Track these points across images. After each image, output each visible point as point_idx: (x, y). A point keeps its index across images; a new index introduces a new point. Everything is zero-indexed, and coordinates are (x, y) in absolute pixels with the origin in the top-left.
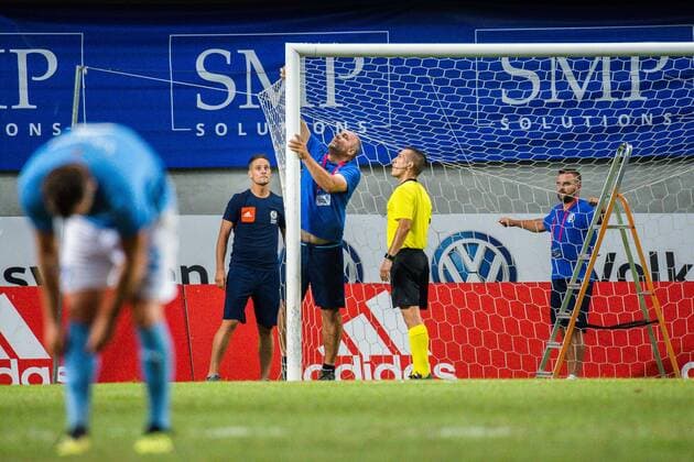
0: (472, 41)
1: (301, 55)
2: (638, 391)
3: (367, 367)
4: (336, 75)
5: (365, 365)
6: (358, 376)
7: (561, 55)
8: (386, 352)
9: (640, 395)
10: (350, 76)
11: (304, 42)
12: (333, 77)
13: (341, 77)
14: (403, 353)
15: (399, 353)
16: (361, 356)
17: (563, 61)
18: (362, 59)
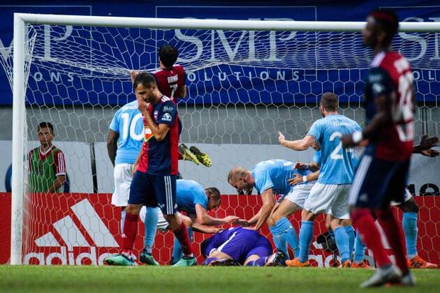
0: (153, 16)
1: (26, 22)
2: (270, 276)
3: (71, 255)
4: (52, 38)
5: (69, 254)
6: (64, 261)
7: (219, 29)
8: (86, 244)
9: (271, 279)
10: (62, 39)
11: (28, 13)
12: (49, 39)
13: (55, 39)
14: (98, 246)
15: (95, 246)
16: (67, 248)
17: (221, 33)
18: (72, 27)
